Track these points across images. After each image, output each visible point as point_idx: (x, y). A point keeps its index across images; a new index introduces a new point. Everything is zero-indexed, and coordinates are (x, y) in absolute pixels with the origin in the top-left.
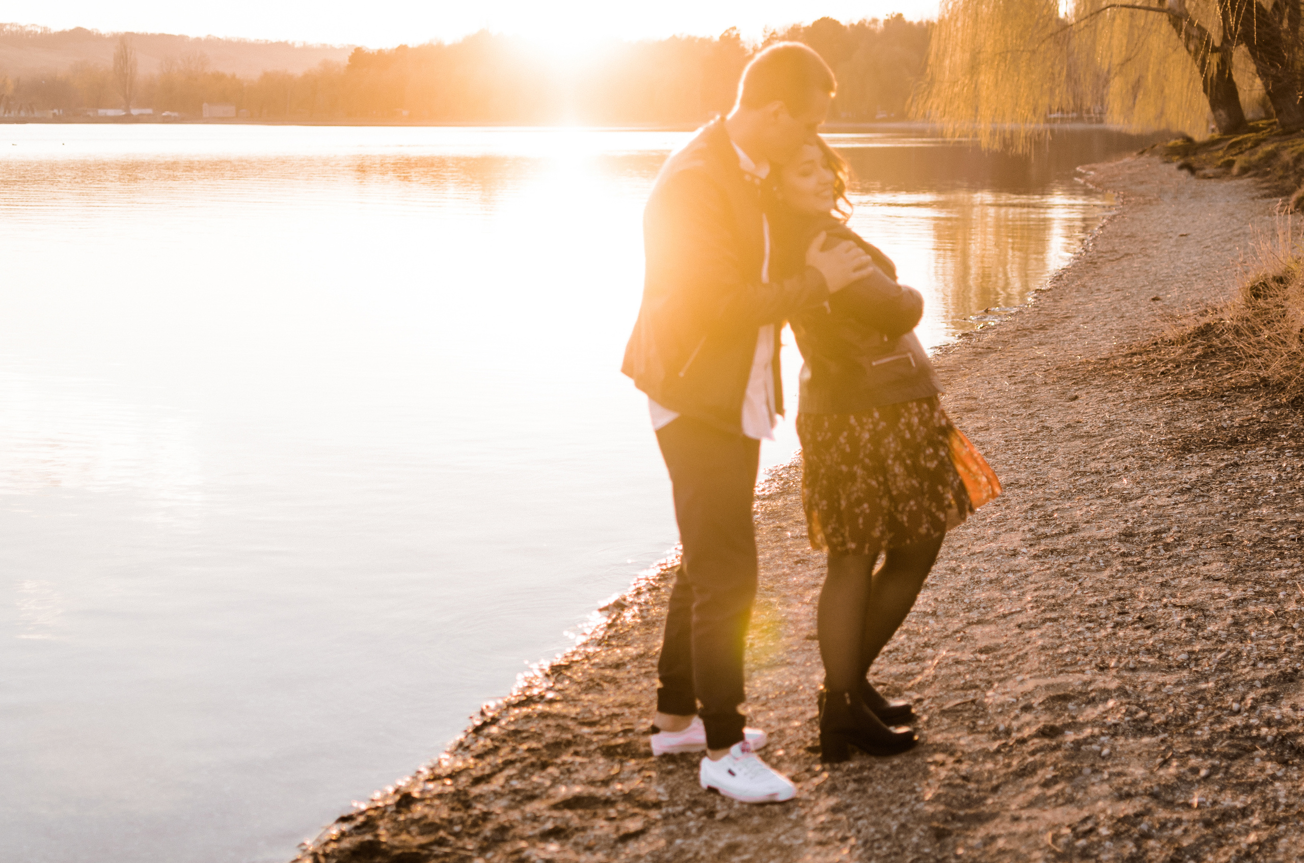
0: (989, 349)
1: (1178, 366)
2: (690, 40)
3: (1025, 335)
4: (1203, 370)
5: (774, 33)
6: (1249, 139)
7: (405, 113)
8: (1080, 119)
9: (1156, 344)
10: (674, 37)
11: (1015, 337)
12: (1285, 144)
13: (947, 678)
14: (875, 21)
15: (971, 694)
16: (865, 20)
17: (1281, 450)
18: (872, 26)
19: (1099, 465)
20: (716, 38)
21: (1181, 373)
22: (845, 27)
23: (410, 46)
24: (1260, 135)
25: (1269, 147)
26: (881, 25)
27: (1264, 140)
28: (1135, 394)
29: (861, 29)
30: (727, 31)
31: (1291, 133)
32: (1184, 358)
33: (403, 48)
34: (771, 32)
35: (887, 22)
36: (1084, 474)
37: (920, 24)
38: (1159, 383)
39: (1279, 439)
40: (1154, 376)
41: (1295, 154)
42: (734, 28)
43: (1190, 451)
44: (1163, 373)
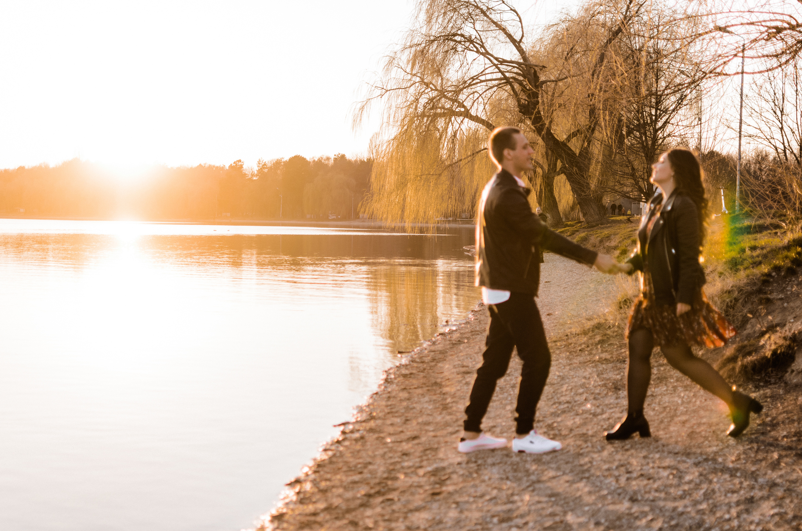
0: (460, 342)
1: (588, 346)
2: (211, 167)
3: (478, 334)
4: (604, 348)
5: (265, 165)
6: (568, 230)
7: (22, 210)
8: (455, 221)
9: (567, 336)
10: (200, 165)
11: (473, 335)
12: (591, 233)
13: (536, 511)
14: (328, 159)
15: (557, 519)
16: (322, 158)
17: (675, 388)
18: (326, 162)
19: (568, 399)
20: (227, 167)
21: (591, 350)
22: (310, 162)
23: (26, 167)
24: (574, 228)
25: (583, 235)
26: (332, 162)
27: (577, 231)
28: (568, 361)
29: (320, 164)
30: (234, 163)
31: (593, 227)
32: (590, 342)
33: (21, 169)
34: (263, 164)
35: (335, 159)
36: (560, 403)
37: (356, 161)
38: (580, 356)
39: (671, 383)
40: (576, 352)
41: (599, 239)
42: (240, 161)
43: (619, 389)
44: (580, 350)
